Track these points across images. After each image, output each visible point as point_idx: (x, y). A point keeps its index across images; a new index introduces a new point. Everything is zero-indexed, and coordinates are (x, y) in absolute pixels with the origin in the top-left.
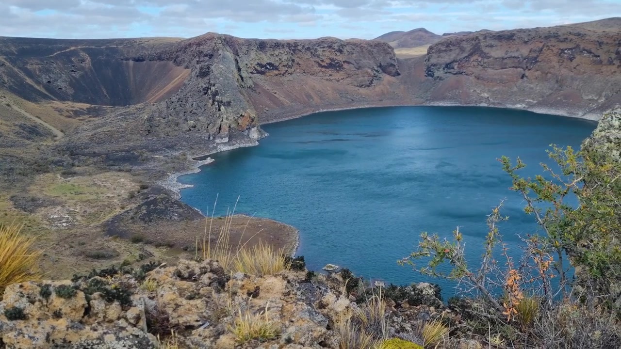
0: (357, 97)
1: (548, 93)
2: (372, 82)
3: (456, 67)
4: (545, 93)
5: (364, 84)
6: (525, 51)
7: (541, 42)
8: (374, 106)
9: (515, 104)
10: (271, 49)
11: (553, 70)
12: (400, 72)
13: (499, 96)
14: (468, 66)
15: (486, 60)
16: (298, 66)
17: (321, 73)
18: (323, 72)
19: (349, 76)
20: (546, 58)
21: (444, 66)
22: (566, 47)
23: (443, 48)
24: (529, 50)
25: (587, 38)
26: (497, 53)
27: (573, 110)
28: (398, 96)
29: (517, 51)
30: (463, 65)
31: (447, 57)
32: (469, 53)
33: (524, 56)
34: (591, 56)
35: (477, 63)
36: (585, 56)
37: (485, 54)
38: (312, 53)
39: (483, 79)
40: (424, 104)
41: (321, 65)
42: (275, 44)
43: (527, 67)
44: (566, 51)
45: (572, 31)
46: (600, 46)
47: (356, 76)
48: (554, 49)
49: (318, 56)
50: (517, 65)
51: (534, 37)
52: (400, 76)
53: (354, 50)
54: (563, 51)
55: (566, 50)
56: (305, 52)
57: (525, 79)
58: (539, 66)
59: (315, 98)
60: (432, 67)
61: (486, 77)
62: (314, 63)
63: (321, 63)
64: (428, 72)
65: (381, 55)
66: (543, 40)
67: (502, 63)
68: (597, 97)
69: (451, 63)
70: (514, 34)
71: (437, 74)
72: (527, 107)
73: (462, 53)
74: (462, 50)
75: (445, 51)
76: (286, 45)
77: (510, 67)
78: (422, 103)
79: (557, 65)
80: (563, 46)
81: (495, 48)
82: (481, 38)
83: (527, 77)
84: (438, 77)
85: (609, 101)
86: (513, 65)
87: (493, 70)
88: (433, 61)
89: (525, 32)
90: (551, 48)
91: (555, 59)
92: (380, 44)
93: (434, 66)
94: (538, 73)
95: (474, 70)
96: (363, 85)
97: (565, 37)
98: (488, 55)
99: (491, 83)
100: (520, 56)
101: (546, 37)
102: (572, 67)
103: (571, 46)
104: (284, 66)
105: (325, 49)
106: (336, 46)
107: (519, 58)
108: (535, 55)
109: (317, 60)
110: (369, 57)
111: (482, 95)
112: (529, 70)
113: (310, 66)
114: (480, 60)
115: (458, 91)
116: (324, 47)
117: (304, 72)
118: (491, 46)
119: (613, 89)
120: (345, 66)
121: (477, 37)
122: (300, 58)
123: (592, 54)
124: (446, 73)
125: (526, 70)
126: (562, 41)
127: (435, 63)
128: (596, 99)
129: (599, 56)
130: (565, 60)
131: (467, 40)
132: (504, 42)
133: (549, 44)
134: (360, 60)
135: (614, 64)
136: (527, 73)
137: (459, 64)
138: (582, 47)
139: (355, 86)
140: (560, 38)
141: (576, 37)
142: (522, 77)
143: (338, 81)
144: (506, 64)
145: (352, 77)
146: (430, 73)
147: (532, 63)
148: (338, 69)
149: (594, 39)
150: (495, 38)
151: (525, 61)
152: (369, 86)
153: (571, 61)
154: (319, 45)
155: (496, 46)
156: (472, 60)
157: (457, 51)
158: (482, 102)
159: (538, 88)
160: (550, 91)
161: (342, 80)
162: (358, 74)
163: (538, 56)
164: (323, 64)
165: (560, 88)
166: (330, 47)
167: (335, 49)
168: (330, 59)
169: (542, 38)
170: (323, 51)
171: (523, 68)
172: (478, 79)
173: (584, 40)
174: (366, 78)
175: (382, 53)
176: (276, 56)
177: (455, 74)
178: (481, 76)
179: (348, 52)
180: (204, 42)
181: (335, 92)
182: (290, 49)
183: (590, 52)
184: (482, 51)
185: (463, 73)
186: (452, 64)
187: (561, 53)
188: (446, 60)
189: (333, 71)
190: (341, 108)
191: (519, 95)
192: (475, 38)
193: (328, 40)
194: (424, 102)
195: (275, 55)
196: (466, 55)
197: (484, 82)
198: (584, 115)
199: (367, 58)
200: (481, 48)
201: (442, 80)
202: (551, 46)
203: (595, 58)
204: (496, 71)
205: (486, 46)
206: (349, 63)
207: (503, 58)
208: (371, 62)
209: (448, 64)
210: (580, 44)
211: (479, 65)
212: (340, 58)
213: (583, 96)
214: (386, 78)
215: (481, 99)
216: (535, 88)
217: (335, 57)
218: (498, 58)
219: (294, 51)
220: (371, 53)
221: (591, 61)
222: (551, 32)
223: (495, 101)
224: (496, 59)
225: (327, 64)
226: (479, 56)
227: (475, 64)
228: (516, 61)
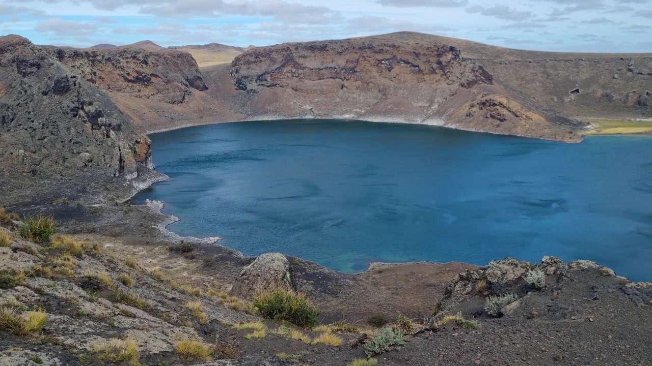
0: (175, 115)
1: (373, 102)
2: (184, 99)
3: (269, 79)
4: (371, 102)
5: (176, 100)
6: (341, 62)
7: (356, 53)
8: (197, 124)
9: (343, 114)
10: (70, 59)
11: (374, 80)
12: (207, 86)
13: (323, 107)
14: (281, 77)
15: (300, 71)
16: (101, 80)
17: (128, 89)
18: (131, 87)
19: (159, 91)
20: (365, 68)
21: (256, 78)
22: (383, 58)
23: (252, 59)
24: (345, 62)
25: (402, 49)
26: (312, 63)
27: (410, 118)
28: (217, 112)
29: (332, 61)
30: (276, 76)
31: (258, 68)
32: (281, 64)
33: (341, 66)
34: (409, 66)
35: (291, 74)
36: (403, 66)
37: (299, 65)
38: (113, 64)
39: (301, 90)
40: (248, 120)
41: (128, 79)
42: (74, 52)
43: (345, 77)
44: (383, 62)
45: (386, 43)
46: (418, 57)
47: (167, 91)
48: (370, 59)
49: (122, 68)
50: (334, 75)
51: (347, 48)
52: (208, 91)
53: (158, 61)
54: (380, 61)
55: (383, 60)
56: (106, 63)
57: (344, 88)
58: (357, 76)
59: (134, 118)
60: (243, 80)
61: (305, 89)
62: (118, 76)
63: (127, 77)
64: (239, 85)
65: (186, 68)
66: (358, 51)
67: (319, 74)
68: (428, 104)
69: (262, 75)
70: (327, 45)
71: (249, 87)
72: (356, 116)
73: (274, 64)
74: (273, 61)
75: (255, 62)
76: (84, 54)
77: (328, 78)
78: (245, 119)
79: (376, 75)
80: (379, 57)
81: (308, 58)
82: (292, 48)
83: (346, 87)
84: (252, 90)
85: (443, 107)
86: (330, 76)
87: (310, 81)
88: (243, 72)
89: (336, 43)
90: (367, 58)
91: (375, 69)
92: (183, 54)
93: (245, 78)
94: (359, 83)
95: (289, 82)
96: (175, 102)
97: (381, 48)
98: (303, 66)
99: (311, 95)
100: (337, 67)
101: (360, 48)
102: (392, 76)
103: (388, 56)
104: (88, 80)
105: (129, 60)
106: (140, 56)
107: (336, 68)
108: (352, 65)
109: (122, 72)
110: (175, 70)
111: (304, 107)
112: (347, 80)
113: (115, 80)
114: (294, 71)
115: (278, 104)
116: (127, 58)
117: (109, 88)
118: (305, 57)
119: (442, 96)
120: (153, 79)
121: (288, 47)
122: (101, 71)
123: (410, 64)
124: (259, 85)
125: (345, 80)
126: (377, 52)
127: (246, 75)
128: (426, 105)
129: (418, 66)
130: (384, 70)
131: (277, 51)
132: (317, 53)
133: (365, 55)
134: (167, 73)
135: (436, 73)
136: (346, 83)
137: (271, 75)
138: (399, 57)
139: (167, 102)
140: (375, 49)
141: (391, 48)
142: (342, 88)
143: (148, 98)
144: (323, 75)
145: (163, 92)
146: (241, 86)
147: (350, 73)
148: (146, 83)
149: (410, 50)
150: (307, 49)
151: (342, 71)
152: (182, 102)
153: (390, 71)
154: (121, 55)
155: (309, 57)
156: (285, 72)
157: (268, 62)
158: (306, 114)
159: (362, 97)
160: (376, 101)
161: (153, 97)
162: (168, 89)
163: (355, 67)
164: (130, 78)
165: (384, 97)
166: (134, 57)
167: (140, 60)
168: (137, 72)
169: (356, 50)
170: (127, 62)
171: (341, 79)
172: (296, 90)
173: (399, 51)
174: (178, 93)
175: (186, 64)
176: (78, 68)
177: (268, 86)
178: (299, 87)
179: (153, 63)
180: (10, 48)
181: (151, 111)
182: (88, 60)
183: (407, 62)
184: (296, 62)
185: (277, 85)
186: (264, 76)
187: (378, 64)
188: (257, 71)
189: (141, 87)
190: (167, 128)
191: (344, 106)
192: (286, 48)
193: (132, 49)
194: (247, 117)
195: (76, 67)
196: (279, 66)
197: (303, 94)
198: (423, 121)
199: (173, 71)
200: (294, 59)
201: (257, 93)
202: (367, 56)
203: (413, 68)
204: (314, 82)
205: (299, 57)
206: (156, 76)
207: (319, 69)
208: (179, 74)
209: (260, 76)
210: (397, 55)
211: (293, 76)
212: (147, 70)
213: (412, 103)
214: (197, 93)
215: (305, 112)
216: (358, 98)
217: (142, 70)
218: (314, 69)
219: (93, 61)
220: (176, 65)
221: (410, 70)
222: (365, 44)
223: (320, 112)
224: (312, 69)
225: (134, 78)
226: (292, 67)
227: (290, 75)
228: (333, 71)
